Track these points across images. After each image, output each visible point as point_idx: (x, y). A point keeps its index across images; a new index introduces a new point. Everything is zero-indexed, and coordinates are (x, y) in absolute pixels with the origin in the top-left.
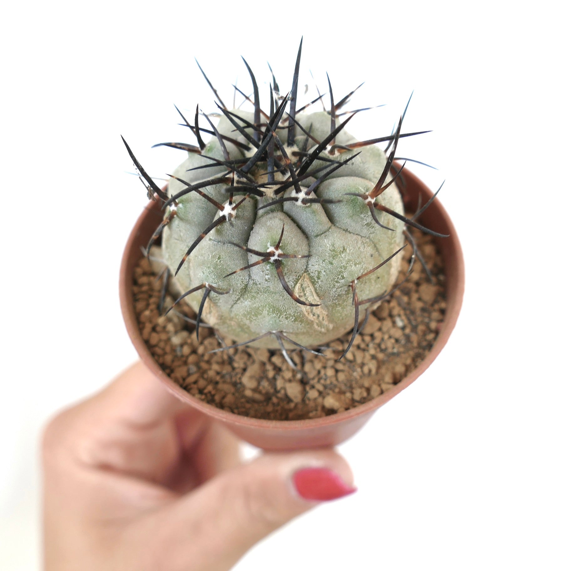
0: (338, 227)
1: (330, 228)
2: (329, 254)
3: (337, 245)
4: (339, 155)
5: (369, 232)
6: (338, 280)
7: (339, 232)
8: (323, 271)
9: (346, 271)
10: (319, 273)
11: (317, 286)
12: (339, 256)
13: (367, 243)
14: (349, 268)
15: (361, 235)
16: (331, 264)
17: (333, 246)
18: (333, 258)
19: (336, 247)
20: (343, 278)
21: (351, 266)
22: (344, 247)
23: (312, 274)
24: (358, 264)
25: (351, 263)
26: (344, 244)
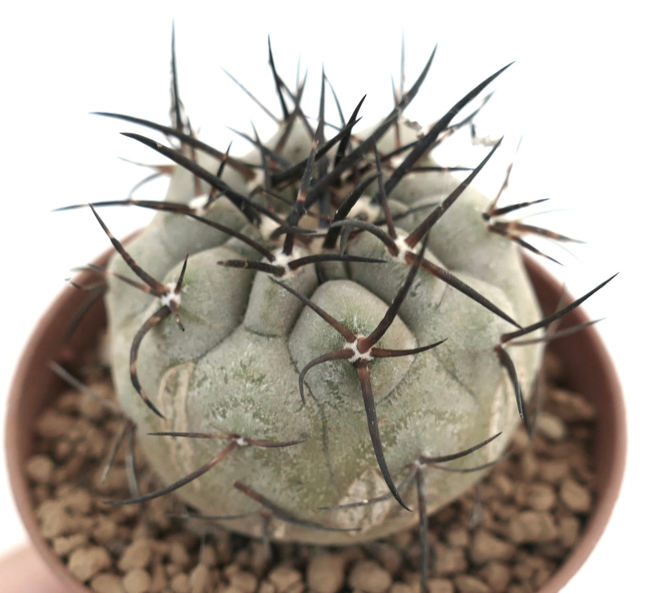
0: (287, 347)
1: (274, 336)
2: (235, 365)
3: (256, 365)
4: (403, 264)
5: (328, 400)
6: (216, 412)
7: (282, 354)
8: (209, 380)
9: (233, 410)
10: (205, 378)
11: (191, 394)
12: (244, 381)
13: (311, 410)
14: (241, 409)
15: (311, 390)
16: (226, 381)
17: (250, 362)
18: (234, 377)
19: (252, 365)
20: (224, 416)
21: (246, 411)
22: (263, 377)
23: (197, 373)
24: (262, 420)
25: (251, 406)
26: (269, 375)
